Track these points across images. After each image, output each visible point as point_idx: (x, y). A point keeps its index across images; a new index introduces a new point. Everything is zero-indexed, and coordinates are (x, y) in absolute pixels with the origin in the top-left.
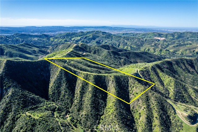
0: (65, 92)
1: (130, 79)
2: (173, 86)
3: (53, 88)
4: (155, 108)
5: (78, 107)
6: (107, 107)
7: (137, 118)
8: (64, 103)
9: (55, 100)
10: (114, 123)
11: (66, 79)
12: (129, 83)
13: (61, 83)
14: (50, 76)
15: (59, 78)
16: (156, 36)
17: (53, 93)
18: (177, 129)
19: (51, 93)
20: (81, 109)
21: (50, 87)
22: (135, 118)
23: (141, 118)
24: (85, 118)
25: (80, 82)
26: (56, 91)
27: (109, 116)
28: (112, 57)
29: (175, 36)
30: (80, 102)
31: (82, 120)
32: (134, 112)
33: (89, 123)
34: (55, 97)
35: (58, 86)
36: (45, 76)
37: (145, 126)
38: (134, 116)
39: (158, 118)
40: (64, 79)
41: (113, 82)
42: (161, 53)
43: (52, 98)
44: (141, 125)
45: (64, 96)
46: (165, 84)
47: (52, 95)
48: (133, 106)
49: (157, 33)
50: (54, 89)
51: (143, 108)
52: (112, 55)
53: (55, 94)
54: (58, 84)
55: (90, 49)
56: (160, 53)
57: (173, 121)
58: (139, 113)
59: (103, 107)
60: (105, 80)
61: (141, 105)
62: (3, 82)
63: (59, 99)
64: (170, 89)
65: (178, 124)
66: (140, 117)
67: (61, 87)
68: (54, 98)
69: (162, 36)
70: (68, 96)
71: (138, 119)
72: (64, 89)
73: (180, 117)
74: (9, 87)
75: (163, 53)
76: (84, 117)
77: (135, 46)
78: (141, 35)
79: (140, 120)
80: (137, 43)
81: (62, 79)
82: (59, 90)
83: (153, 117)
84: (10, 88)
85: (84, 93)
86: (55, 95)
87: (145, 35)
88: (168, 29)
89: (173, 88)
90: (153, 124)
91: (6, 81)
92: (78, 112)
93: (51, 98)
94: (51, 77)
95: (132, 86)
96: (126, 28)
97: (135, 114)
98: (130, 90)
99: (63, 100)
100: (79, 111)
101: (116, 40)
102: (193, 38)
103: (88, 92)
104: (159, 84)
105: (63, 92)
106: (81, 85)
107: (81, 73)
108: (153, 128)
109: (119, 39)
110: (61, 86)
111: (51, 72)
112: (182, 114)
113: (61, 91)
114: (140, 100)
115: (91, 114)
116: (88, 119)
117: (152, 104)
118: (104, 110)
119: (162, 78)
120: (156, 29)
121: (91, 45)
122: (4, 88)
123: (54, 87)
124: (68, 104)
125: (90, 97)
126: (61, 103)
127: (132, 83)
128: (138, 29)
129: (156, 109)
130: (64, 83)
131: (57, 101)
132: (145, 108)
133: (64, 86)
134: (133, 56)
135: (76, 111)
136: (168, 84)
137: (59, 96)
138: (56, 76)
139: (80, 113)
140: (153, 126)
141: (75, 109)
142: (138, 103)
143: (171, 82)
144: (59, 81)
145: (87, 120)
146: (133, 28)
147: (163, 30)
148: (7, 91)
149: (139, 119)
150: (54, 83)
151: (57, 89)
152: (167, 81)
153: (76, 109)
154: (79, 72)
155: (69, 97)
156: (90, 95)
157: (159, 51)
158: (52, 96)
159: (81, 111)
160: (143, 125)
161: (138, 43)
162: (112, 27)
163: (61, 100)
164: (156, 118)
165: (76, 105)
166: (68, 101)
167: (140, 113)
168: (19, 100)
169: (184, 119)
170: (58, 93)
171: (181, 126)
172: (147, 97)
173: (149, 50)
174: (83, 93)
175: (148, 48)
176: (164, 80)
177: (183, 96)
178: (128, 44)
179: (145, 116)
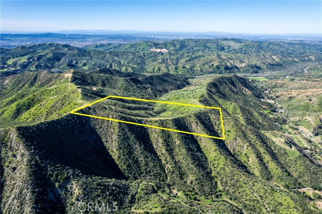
0: (144, 158)
1: (210, 114)
2: (240, 113)
3: (122, 157)
4: (257, 142)
5: (178, 173)
6: (209, 160)
7: (244, 161)
8: (154, 175)
9: (138, 176)
10: (237, 174)
11: (135, 137)
12: (211, 120)
13: (131, 146)
14: (101, 139)
15: (124, 138)
16: (151, 47)
17: (127, 167)
18: (283, 158)
19: (125, 167)
20: (184, 174)
21: (115, 157)
22: (243, 161)
23: (250, 159)
24: (198, 184)
25: (156, 135)
26: (131, 161)
27: (223, 169)
28: (135, 87)
29: (177, 46)
30: (176, 166)
31: (196, 189)
32: (238, 156)
33: (207, 189)
34: (134, 170)
35: (129, 152)
36: (92, 142)
37: (260, 166)
38: (240, 160)
39: (266, 153)
40: (132, 138)
41: (198, 124)
42: (178, 72)
43: (131, 173)
44: (255, 167)
45: (147, 164)
46: (230, 113)
47: (127, 169)
48: (232, 148)
49: (152, 43)
50: (126, 158)
51: (245, 147)
52: (133, 85)
53: (131, 166)
54: (127, 148)
55: (92, 79)
56: (176, 73)
57: (276, 151)
58: (244, 154)
59: (206, 162)
60: (185, 123)
61: (242, 144)
62: (47, 174)
63: (142, 173)
64: (239, 118)
65: (282, 152)
66: (248, 158)
67: (135, 152)
68: (135, 174)
69: (160, 46)
70: (153, 163)
71: (247, 161)
72: (141, 154)
73: (279, 144)
74: (67, 180)
75: (181, 72)
76: (196, 183)
77: (135, 66)
78: (128, 46)
79: (251, 161)
80: (135, 60)
81: (128, 138)
82: (133, 158)
83: (260, 153)
84: (69, 181)
85: (172, 150)
86: (132, 168)
87: (134, 46)
88: (154, 35)
89: (241, 115)
90: (265, 161)
91: (51, 170)
92: (182, 180)
93: (130, 175)
94: (104, 140)
95: (217, 124)
96: (90, 36)
97: (239, 157)
98: (218, 130)
99: (149, 171)
100: (181, 178)
101: (99, 58)
102: (198, 48)
103: (177, 148)
104: (225, 114)
105: (142, 159)
106: (161, 140)
107: (150, 122)
108: (267, 165)
109: (103, 56)
110: (133, 150)
111: (99, 131)
112: (279, 141)
113: (137, 158)
114: (238, 138)
115: (202, 175)
116: (203, 183)
117: (251, 140)
118: (208, 164)
119: (223, 106)
120: (138, 35)
121: (60, 71)
122: (57, 185)
123: (124, 155)
124: (159, 175)
125: (185, 152)
126: (149, 177)
127: (215, 119)
128: (111, 37)
129: (259, 144)
130: (135, 144)
131: (140, 177)
132: (248, 146)
133: (138, 149)
134: (158, 81)
135: (178, 180)
136: (233, 111)
137: (140, 168)
138: (115, 137)
139: (185, 180)
140: (266, 163)
141: (175, 178)
142: (237, 142)
143: (236, 109)
144: (126, 144)
145: (202, 185)
146: (102, 35)
147: (149, 36)
148: (66, 190)
149: (249, 161)
150: (120, 148)
151: (130, 157)
152: (231, 110)
153: (177, 177)
154: (147, 120)
155: (155, 164)
156: (184, 151)
157: (174, 69)
158: (128, 172)
159: (184, 177)
160: (258, 165)
161: (137, 60)
162: (64, 35)
163: (146, 173)
164: (264, 153)
165: (174, 172)
166: (157, 170)
167: (246, 154)
168: (103, 196)
169: (284, 145)
170: (136, 163)
171: (286, 153)
172: (242, 132)
173: (159, 69)
174: (170, 151)
175: (157, 67)
176: (227, 109)
177: (253, 123)
178: (122, 62)
179: (254, 155)
